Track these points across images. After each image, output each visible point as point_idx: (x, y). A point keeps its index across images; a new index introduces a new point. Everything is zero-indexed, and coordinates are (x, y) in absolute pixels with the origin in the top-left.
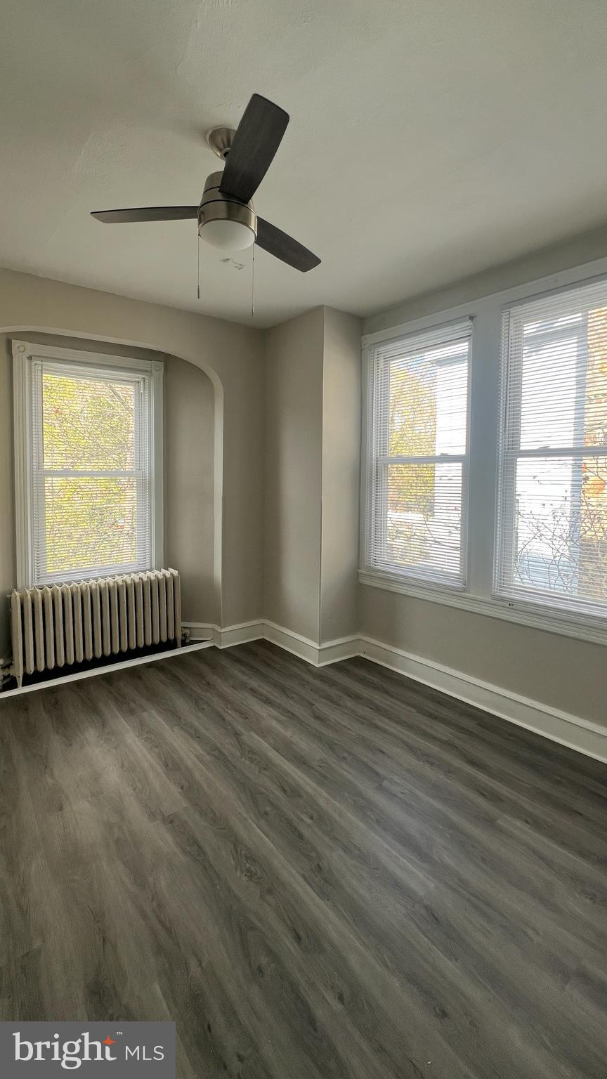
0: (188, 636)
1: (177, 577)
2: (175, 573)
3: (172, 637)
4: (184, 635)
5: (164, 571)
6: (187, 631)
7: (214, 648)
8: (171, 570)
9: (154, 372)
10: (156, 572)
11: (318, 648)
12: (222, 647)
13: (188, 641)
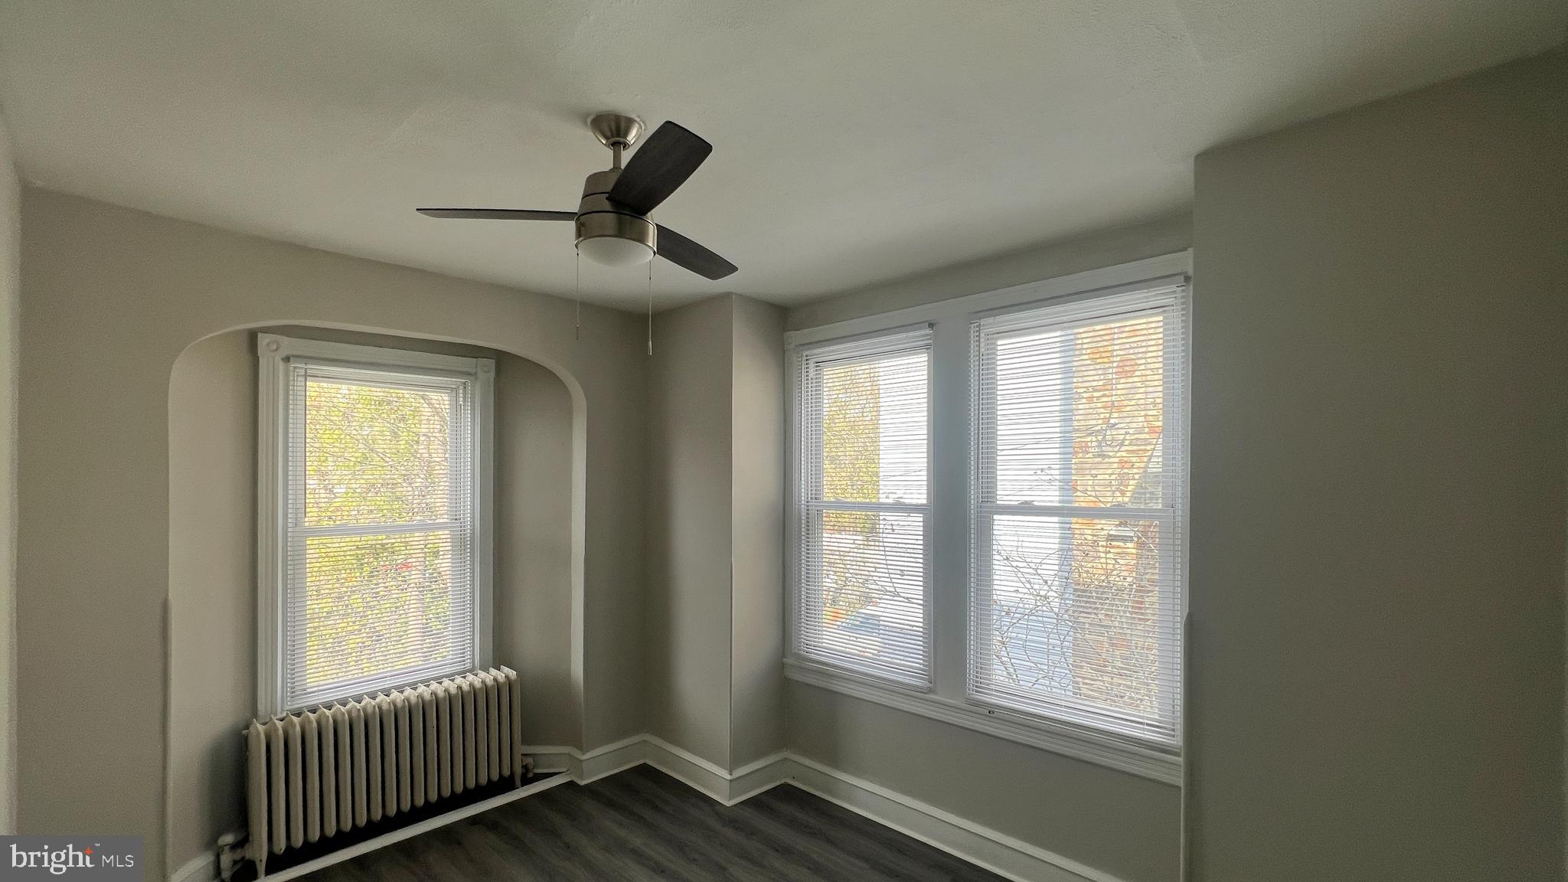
0: (531, 768)
1: (515, 681)
2: (512, 674)
3: (506, 772)
4: (525, 767)
5: (493, 671)
6: (530, 760)
7: (571, 785)
8: (506, 669)
9: (481, 375)
10: (482, 674)
11: (729, 777)
12: (583, 783)
13: (530, 775)
